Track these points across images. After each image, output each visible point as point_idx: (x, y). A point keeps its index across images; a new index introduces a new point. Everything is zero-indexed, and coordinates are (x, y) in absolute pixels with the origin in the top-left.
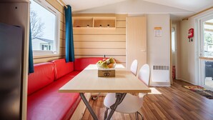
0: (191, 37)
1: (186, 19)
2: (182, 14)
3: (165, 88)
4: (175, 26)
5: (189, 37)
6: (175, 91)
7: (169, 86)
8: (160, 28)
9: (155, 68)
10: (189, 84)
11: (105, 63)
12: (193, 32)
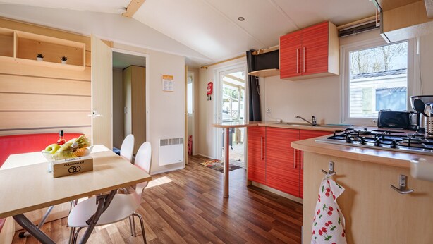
0: (210, 94)
1: (205, 67)
2: (201, 60)
3: (177, 171)
4: (192, 74)
5: (208, 95)
6: (190, 173)
7: (182, 167)
8: (171, 77)
9: (163, 142)
10: (207, 159)
11: (69, 149)
12: (212, 88)
